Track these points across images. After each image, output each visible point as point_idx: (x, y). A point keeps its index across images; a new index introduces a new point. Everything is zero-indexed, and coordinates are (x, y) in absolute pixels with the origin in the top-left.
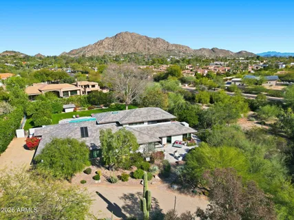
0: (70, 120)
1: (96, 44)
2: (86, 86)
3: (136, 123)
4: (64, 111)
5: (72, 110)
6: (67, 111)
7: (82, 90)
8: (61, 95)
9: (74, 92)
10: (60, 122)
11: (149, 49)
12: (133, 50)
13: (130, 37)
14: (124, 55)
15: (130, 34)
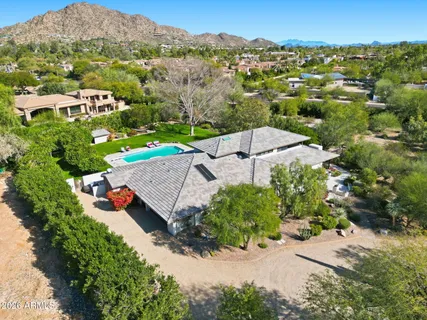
1: (30, 22)
2: (93, 98)
4: (93, 142)
5: (104, 139)
7: (89, 103)
11: (125, 33)
13: (90, 11)
14: (85, 42)
15: (91, 6)
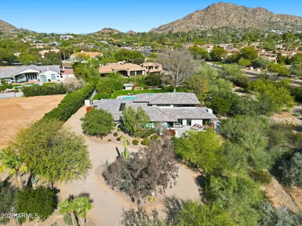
0: (125, 96)
1: (185, 18)
2: (150, 67)
3: (163, 105)
4: (124, 88)
5: (130, 88)
6: (127, 89)
7: (147, 70)
8: (129, 74)
9: (139, 72)
10: (118, 97)
12: (224, 24)
14: (213, 30)
15: (225, 5)
